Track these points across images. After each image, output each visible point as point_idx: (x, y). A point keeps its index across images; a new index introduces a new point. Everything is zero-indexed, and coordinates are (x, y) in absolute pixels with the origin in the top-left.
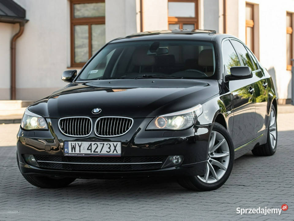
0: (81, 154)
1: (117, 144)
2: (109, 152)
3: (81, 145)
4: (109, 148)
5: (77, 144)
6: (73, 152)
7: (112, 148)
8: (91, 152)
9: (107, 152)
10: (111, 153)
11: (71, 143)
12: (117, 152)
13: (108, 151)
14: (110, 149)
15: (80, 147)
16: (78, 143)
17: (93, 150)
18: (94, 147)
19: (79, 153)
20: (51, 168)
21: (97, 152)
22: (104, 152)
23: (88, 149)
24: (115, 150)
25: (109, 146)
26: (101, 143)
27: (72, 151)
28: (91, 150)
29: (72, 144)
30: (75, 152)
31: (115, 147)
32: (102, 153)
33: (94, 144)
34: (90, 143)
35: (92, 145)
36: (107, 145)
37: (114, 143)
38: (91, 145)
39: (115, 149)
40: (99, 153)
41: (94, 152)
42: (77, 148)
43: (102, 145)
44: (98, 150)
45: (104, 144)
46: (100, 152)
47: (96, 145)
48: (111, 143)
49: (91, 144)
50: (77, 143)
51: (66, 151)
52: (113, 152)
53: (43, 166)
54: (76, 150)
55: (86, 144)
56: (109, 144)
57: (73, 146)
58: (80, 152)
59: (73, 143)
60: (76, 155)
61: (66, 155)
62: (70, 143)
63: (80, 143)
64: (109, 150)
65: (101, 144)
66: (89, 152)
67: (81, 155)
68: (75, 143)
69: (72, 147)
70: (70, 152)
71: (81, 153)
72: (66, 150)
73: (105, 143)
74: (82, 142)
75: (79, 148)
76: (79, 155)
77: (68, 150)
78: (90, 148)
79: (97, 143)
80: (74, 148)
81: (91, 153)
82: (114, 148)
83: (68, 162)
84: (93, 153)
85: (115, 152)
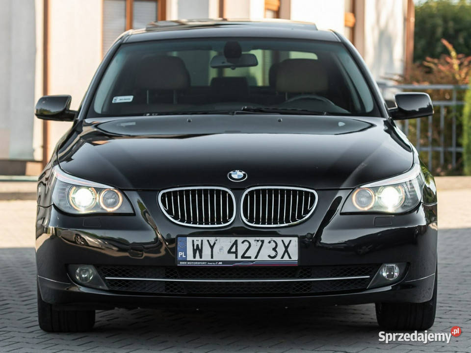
0: (215, 262)
1: (291, 241)
2: (275, 257)
3: (215, 243)
4: (274, 249)
5: (205, 243)
6: (198, 258)
7: (281, 249)
8: (236, 257)
9: (269, 256)
10: (278, 258)
11: (193, 241)
12: (290, 258)
13: (272, 255)
14: (276, 251)
15: (212, 247)
16: (208, 241)
17: (240, 254)
18: (242, 248)
19: (210, 259)
20: (138, 290)
21: (250, 257)
22: (264, 257)
23: (229, 252)
24: (286, 253)
25: (273, 245)
26: (258, 238)
27: (194, 257)
28: (236, 253)
29: (195, 241)
30: (201, 257)
31: (286, 247)
32: (259, 259)
33: (243, 242)
34: (233, 239)
35: (239, 242)
36: (270, 242)
37: (284, 239)
38: (236, 243)
39: (286, 251)
40: (253, 259)
41: (243, 257)
42: (206, 251)
43: (260, 243)
44: (252, 253)
45: (263, 242)
46: (256, 258)
47: (246, 244)
48: (278, 240)
49: (236, 241)
50: (205, 239)
51: (181, 256)
52: (282, 258)
53: (117, 289)
54: (203, 254)
55: (225, 242)
56: (274, 241)
57: (198, 245)
58: (212, 258)
59: (198, 240)
60: (204, 263)
61: (182, 264)
62: (189, 240)
63: (212, 240)
64: (273, 254)
65: (258, 241)
66: (232, 257)
67: (214, 265)
68: (202, 241)
69: (195, 248)
70: (190, 257)
71: (214, 259)
72: (180, 254)
73: (267, 240)
74: (218, 238)
75: (210, 249)
76: (210, 264)
77: (186, 254)
78: (234, 250)
79: (247, 239)
80: (198, 250)
81: (236, 260)
82: (284, 249)
84: (239, 259)
85: (286, 258)
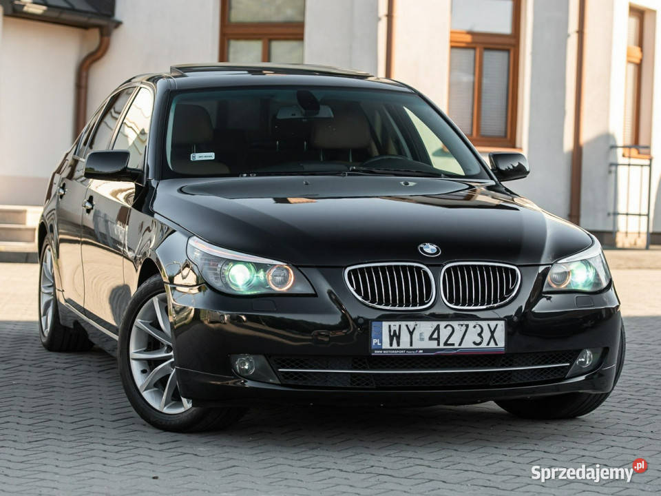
0: (415, 350)
1: (497, 325)
2: (480, 343)
3: (414, 329)
4: (480, 335)
5: (404, 329)
6: (395, 346)
7: (487, 335)
8: (439, 345)
9: (474, 343)
10: (484, 345)
11: (390, 326)
12: (496, 344)
13: (478, 342)
14: (482, 337)
15: (411, 333)
16: (407, 326)
17: (442, 341)
18: (445, 333)
19: (408, 347)
20: (319, 384)
21: (453, 345)
22: (468, 344)
23: (431, 338)
24: (492, 340)
25: (479, 330)
26: (461, 322)
27: (391, 345)
28: (438, 339)
29: (392, 327)
30: (398, 344)
31: (492, 332)
32: (462, 346)
33: (446, 327)
34: (435, 324)
35: (442, 327)
36: (475, 327)
37: (490, 322)
38: (438, 328)
39: (492, 337)
40: (456, 346)
41: (446, 344)
42: (405, 337)
43: (464, 328)
44: (455, 339)
45: (467, 326)
46: (460, 345)
47: (449, 328)
48: (484, 324)
49: (438, 326)
50: (403, 324)
51: (376, 344)
52: (488, 344)
53: (291, 382)
54: (401, 341)
55: (426, 327)
56: (480, 325)
57: (395, 331)
58: (411, 345)
59: (395, 325)
60: (402, 352)
61: (377, 353)
62: (385, 324)
63: (411, 324)
64: (478, 340)
65: (462, 325)
66: (433, 345)
67: (414, 353)
68: (400, 326)
69: (392, 334)
70: (386, 345)
71: (414, 347)
72: (374, 341)
73: (471, 324)
74: (418, 323)
75: (409, 335)
76: (409, 353)
77: (381, 342)
78: (435, 336)
79: (451, 323)
80: (395, 336)
81: (438, 347)
82: (490, 335)
83: (368, 370)
84: (442, 346)
85: (492, 345)
